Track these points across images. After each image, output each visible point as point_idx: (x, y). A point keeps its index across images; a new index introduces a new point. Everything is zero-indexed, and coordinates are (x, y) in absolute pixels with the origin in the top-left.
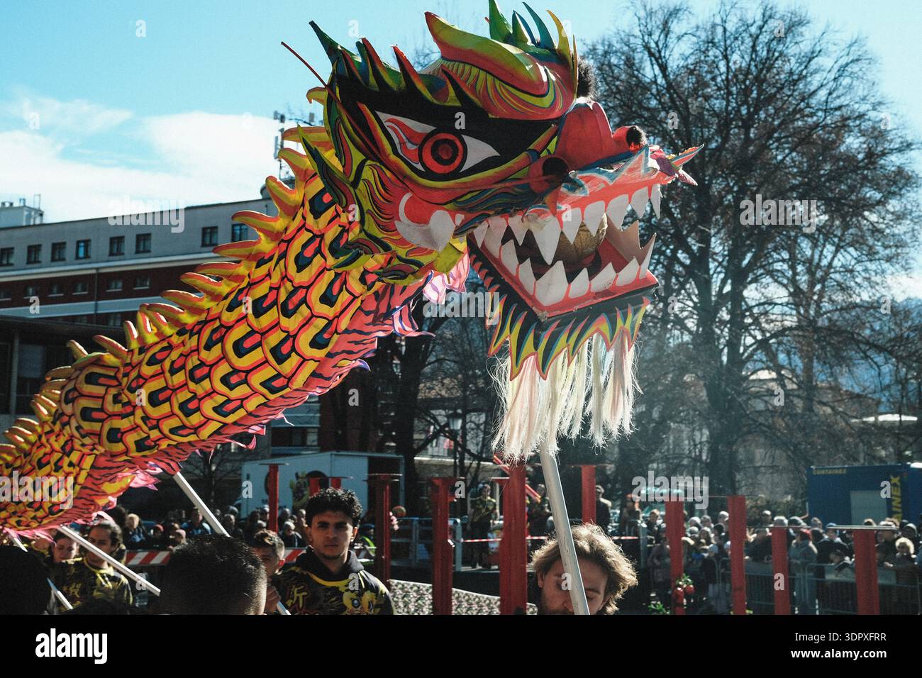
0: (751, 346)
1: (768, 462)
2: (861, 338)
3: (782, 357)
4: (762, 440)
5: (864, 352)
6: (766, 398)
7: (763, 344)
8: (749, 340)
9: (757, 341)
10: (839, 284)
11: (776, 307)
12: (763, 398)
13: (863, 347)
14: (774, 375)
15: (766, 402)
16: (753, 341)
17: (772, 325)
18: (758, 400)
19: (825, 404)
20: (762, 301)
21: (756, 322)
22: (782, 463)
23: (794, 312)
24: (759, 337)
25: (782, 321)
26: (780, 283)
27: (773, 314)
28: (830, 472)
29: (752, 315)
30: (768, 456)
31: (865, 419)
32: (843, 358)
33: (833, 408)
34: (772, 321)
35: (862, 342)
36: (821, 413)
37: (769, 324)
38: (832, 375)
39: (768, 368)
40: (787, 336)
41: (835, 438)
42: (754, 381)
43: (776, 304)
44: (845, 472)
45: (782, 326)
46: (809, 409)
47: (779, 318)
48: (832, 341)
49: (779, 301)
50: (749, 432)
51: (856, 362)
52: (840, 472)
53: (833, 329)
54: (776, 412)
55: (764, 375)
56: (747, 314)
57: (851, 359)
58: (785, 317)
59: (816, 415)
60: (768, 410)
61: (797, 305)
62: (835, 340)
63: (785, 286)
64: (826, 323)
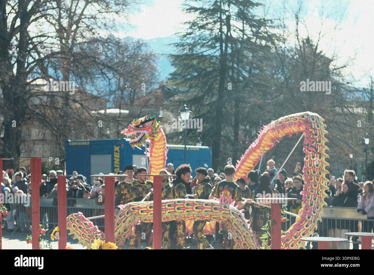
0: (32, 63)
1: (41, 137)
2: (99, 61)
3: (51, 71)
4: (37, 123)
5: (101, 70)
6: (41, 97)
7: (40, 62)
8: (31, 60)
9: (35, 60)
10: (88, 26)
11: (49, 38)
12: (39, 97)
13: (101, 67)
14: (45, 82)
15: (41, 99)
16: (33, 60)
17: (45, 50)
18: (36, 99)
19: (76, 102)
20: (40, 34)
21: (35, 47)
22: (49, 137)
23: (59, 42)
24: (37, 57)
25: (51, 48)
26: (51, 23)
27: (45, 43)
28: (80, 144)
29: (32, 43)
30: (41, 133)
31: (99, 112)
32: (88, 73)
33: (81, 105)
34: (45, 47)
35: (99, 63)
36: (74, 107)
37: (43, 49)
38: (81, 84)
39: (42, 78)
40: (54, 58)
41: (82, 123)
42: (33, 85)
43: (48, 37)
44: (88, 144)
45: (51, 50)
46: (67, 104)
47: (50, 46)
48: (82, 62)
49: (50, 35)
50: (29, 119)
51: (97, 76)
52: (85, 144)
53: (83, 55)
54: (47, 106)
55: (39, 82)
56: (30, 42)
57: (93, 74)
58: (53, 46)
59: (71, 108)
60: (42, 105)
61: (61, 38)
62: (83, 61)
63: (54, 25)
64: (79, 50)
